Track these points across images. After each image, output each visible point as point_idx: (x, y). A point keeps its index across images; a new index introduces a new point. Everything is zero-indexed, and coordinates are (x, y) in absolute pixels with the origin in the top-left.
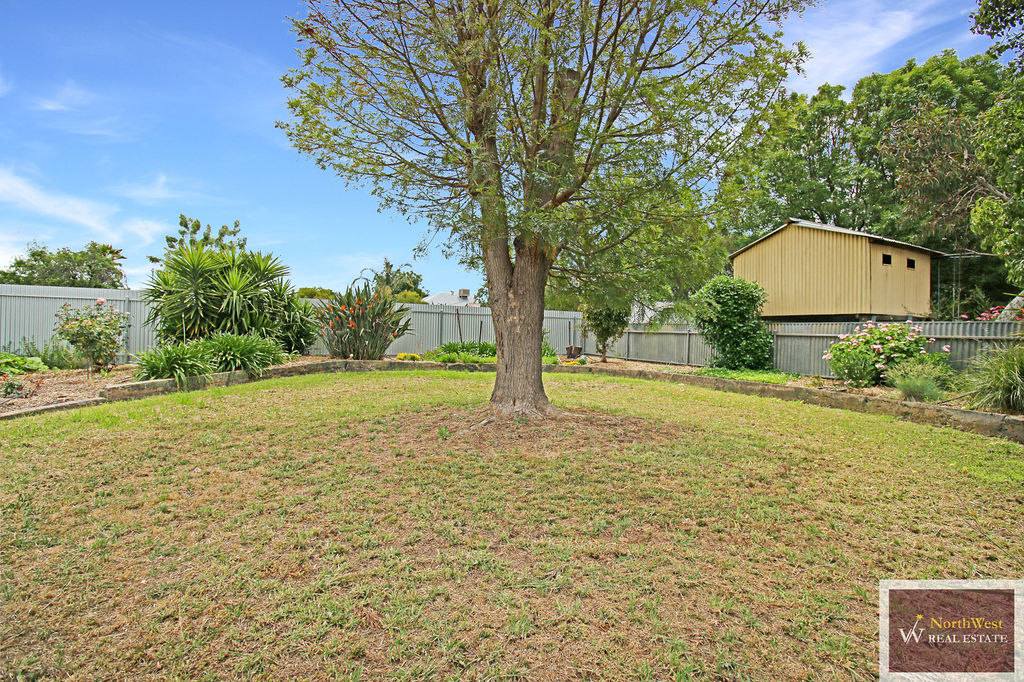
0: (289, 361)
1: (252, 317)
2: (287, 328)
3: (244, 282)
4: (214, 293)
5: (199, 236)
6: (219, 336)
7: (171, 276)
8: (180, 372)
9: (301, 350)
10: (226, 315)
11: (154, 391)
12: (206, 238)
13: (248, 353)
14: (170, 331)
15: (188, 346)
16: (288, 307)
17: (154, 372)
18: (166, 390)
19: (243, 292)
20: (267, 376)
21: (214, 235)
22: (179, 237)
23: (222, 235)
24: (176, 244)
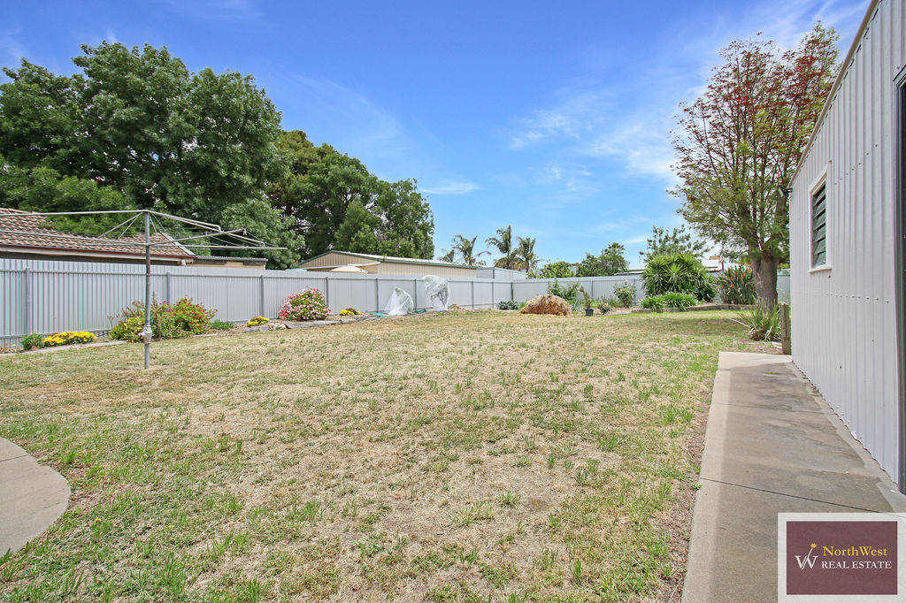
0: (698, 304)
1: (683, 285)
2: (701, 289)
3: (678, 269)
4: (666, 275)
5: (663, 237)
6: (669, 293)
7: (650, 269)
8: (654, 306)
9: (708, 300)
10: (671, 284)
11: (646, 311)
12: (666, 237)
13: (679, 301)
14: (650, 292)
15: (657, 298)
16: (700, 279)
17: (646, 306)
18: (650, 312)
19: (678, 274)
20: (687, 310)
21: (671, 235)
22: (653, 239)
23: (675, 234)
24: (652, 243)
